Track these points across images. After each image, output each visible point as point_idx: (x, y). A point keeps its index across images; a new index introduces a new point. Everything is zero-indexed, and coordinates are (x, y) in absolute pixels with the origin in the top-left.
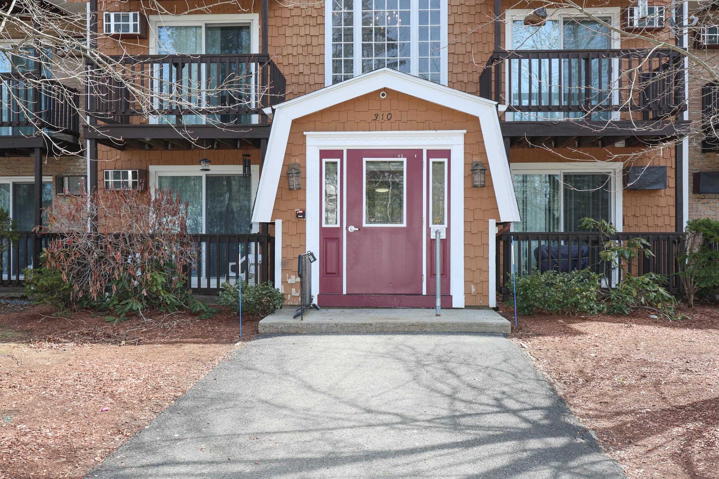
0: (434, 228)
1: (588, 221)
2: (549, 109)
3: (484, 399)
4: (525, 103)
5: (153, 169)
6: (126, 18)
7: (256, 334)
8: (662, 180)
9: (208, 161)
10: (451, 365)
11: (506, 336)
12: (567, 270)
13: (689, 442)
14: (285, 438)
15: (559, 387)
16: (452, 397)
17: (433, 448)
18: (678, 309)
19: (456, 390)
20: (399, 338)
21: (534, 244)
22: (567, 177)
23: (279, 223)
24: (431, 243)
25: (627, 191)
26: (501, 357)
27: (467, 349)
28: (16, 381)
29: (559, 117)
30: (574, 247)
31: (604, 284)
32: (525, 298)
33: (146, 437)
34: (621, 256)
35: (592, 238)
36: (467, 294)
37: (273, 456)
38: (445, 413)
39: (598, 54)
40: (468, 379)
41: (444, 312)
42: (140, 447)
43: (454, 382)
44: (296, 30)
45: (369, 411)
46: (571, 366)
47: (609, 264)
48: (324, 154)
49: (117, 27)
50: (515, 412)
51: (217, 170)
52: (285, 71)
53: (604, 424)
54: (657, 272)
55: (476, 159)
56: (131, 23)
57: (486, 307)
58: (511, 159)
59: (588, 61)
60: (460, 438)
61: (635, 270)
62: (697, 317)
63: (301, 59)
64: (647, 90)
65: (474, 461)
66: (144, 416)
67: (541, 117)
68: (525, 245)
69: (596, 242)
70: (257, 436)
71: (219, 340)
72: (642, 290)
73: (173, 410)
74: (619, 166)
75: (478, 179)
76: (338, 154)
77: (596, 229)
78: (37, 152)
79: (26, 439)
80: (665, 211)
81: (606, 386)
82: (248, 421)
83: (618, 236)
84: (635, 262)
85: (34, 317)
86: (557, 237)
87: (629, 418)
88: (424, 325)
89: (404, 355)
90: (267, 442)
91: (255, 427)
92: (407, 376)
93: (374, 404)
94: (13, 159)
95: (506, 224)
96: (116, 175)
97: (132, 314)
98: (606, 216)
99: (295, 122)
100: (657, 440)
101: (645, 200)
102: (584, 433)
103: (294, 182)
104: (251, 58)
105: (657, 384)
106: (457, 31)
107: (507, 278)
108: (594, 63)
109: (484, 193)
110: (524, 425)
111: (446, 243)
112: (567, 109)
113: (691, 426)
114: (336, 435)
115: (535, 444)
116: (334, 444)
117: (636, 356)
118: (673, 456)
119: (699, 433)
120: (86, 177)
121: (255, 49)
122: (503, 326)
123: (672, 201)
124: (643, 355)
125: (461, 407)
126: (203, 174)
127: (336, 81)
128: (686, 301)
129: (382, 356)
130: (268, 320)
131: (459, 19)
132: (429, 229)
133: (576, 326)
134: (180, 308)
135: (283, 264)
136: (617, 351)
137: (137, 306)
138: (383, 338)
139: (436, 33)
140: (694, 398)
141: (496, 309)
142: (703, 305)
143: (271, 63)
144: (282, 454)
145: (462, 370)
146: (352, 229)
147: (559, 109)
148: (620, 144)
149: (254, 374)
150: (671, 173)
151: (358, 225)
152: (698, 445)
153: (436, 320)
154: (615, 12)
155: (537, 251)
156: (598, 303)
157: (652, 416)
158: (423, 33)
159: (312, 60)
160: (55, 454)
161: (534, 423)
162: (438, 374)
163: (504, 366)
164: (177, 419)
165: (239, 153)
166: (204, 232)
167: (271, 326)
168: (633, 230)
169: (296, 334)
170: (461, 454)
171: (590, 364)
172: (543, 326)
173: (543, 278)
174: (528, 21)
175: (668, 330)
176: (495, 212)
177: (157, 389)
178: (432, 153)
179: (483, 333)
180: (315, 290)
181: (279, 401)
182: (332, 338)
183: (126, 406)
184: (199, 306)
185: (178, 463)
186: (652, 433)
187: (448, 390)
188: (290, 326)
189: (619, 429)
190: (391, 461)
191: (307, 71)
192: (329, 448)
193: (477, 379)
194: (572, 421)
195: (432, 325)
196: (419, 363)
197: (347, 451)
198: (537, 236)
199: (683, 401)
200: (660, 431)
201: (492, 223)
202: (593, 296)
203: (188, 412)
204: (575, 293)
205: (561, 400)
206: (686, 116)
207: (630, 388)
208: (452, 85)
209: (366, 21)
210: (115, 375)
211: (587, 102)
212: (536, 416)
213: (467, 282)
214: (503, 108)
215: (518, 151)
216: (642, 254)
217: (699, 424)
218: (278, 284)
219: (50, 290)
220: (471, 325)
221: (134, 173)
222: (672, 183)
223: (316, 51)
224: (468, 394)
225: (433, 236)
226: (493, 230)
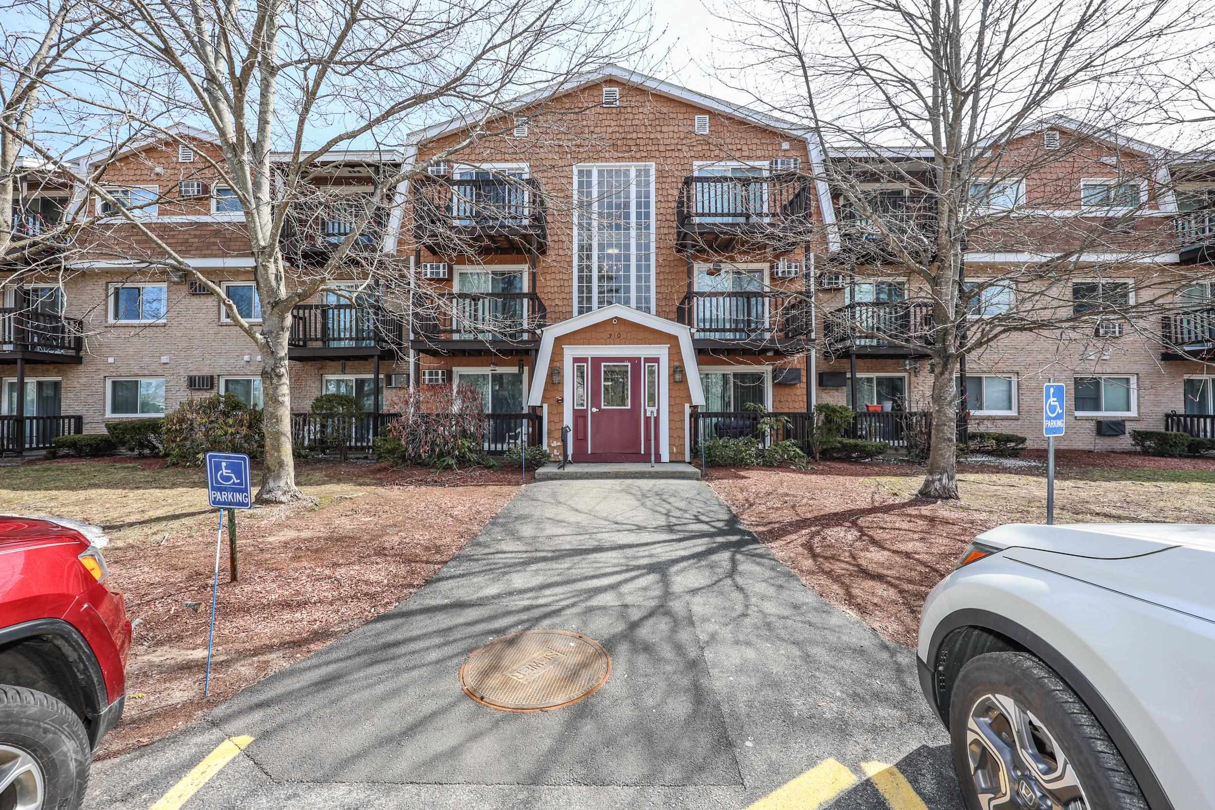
0: (649, 409)
1: (750, 405)
2: (724, 330)
3: (687, 516)
4: (707, 326)
5: (455, 369)
6: (438, 268)
7: (534, 479)
8: (798, 378)
9: (496, 365)
10: (664, 497)
11: (698, 479)
12: (735, 437)
13: (812, 537)
14: (568, 538)
15: (733, 508)
16: (667, 515)
17: (659, 542)
18: (808, 462)
19: (669, 511)
20: (629, 481)
21: (714, 420)
22: (735, 375)
23: (545, 406)
24: (647, 419)
25: (775, 385)
26: (695, 492)
27: (674, 488)
28: (386, 508)
29: (729, 336)
30: (741, 423)
31: (760, 446)
32: (709, 455)
33: (481, 539)
34: (771, 427)
35: (752, 416)
36: (671, 453)
37: (563, 548)
38: (664, 524)
39: (756, 295)
40: (676, 505)
41: (656, 465)
42: (479, 544)
43: (668, 506)
44: (553, 276)
45: (617, 523)
46: (740, 496)
47: (764, 433)
48: (576, 360)
49: (432, 273)
50: (707, 523)
51: (500, 370)
52: (546, 303)
53: (761, 529)
54: (795, 438)
55: (677, 364)
56: (441, 270)
57: (684, 462)
58: (699, 363)
59: (748, 299)
60: (675, 537)
61: (780, 437)
62: (821, 467)
63: (557, 295)
64: (787, 320)
65: (685, 549)
66: (475, 528)
67: (718, 335)
68: (708, 420)
69: (755, 419)
70: (550, 537)
71: (509, 483)
72: (785, 450)
73: (493, 524)
74: (770, 368)
75: (678, 377)
76: (585, 360)
77: (755, 410)
78: (376, 358)
79: (407, 540)
80: (800, 398)
81: (762, 508)
82: (542, 530)
83: (769, 415)
84: (781, 432)
85: (379, 471)
86: (729, 415)
87: (777, 525)
88: (644, 473)
89: (633, 491)
90: (557, 541)
91: (548, 532)
92: (637, 503)
93: (619, 519)
94: (356, 362)
95: (696, 407)
96: (431, 374)
97: (448, 468)
98: (761, 401)
99: (556, 339)
100: (794, 537)
101: (787, 391)
102: (749, 533)
103: (556, 379)
104: (522, 295)
105: (793, 507)
106: (662, 277)
107: (696, 442)
108: (753, 300)
109: (682, 386)
110: (713, 530)
111: (657, 419)
112: (735, 330)
113: (813, 529)
114: (599, 536)
115: (720, 539)
116: (599, 541)
117: (780, 491)
118: (802, 545)
119: (818, 533)
120: (408, 375)
121: (526, 289)
122: (695, 473)
123: (805, 392)
124: (785, 490)
125: (674, 520)
126: (490, 373)
127: (581, 312)
128: (814, 458)
129: (620, 492)
130: (541, 470)
131: (663, 270)
132: (645, 411)
133: (742, 473)
134: (479, 463)
135: (549, 433)
136: (769, 488)
137: (452, 462)
138: (618, 481)
139: (647, 279)
140: (816, 513)
141: (690, 463)
142: (825, 460)
143: (538, 298)
144: (568, 547)
145: (672, 500)
146: (594, 410)
147: (730, 330)
148: (770, 354)
149: (539, 503)
150: (804, 373)
151: (599, 407)
152: (817, 539)
153: (652, 469)
154: (766, 266)
155: (716, 425)
156: (757, 458)
157: (791, 524)
158: (639, 278)
159: (564, 296)
160: (427, 549)
161: (719, 528)
162: (657, 502)
163: (698, 497)
164: (497, 529)
165: (516, 359)
166: (490, 411)
167: (544, 474)
168: (779, 411)
169: (560, 479)
170: (676, 545)
171: (752, 496)
172: (722, 473)
173: (721, 442)
174: (710, 273)
175: (802, 475)
176: (689, 398)
177: (479, 512)
178: (647, 360)
179: (683, 478)
180: (570, 451)
181: (559, 518)
182: (585, 481)
183: (461, 522)
184: (492, 462)
185: (505, 553)
186: (790, 533)
187: (664, 511)
188: (556, 474)
189: (770, 532)
190: (635, 549)
191: (560, 303)
192: (596, 543)
193: (682, 505)
194: (741, 527)
195: (650, 473)
196: (644, 495)
197: (607, 545)
198: (716, 415)
199: (809, 516)
200: (796, 532)
201: (687, 406)
202: (753, 454)
203: (503, 525)
204: (741, 452)
205: (735, 516)
206: (813, 336)
207: (777, 509)
208: (658, 314)
209: (600, 269)
210: (449, 505)
211: (749, 326)
212: (720, 525)
213: (671, 445)
214: (694, 330)
215: (702, 357)
216: (785, 426)
217: (818, 528)
218: (545, 447)
219: (392, 452)
220: (675, 472)
221: (443, 373)
222: (804, 379)
223: (567, 290)
224: (678, 514)
225: (648, 414)
226: (688, 411)
